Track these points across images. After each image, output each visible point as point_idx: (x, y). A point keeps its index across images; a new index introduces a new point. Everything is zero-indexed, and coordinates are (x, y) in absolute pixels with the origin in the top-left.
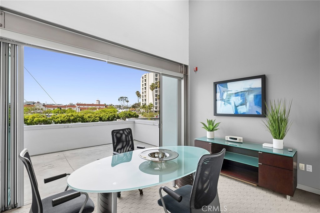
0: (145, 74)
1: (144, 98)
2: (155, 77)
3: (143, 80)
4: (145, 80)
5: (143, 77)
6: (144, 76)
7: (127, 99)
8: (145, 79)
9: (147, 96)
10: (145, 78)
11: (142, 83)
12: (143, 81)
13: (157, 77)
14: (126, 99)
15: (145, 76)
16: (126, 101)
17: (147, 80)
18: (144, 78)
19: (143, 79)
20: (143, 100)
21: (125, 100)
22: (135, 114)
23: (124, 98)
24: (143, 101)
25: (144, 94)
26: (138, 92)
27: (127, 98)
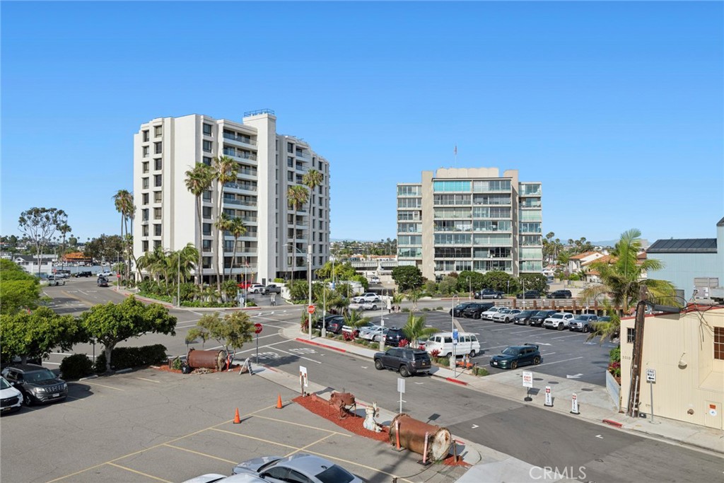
0: (158, 122)
1: (152, 221)
2: (202, 136)
3: (146, 144)
4: (158, 147)
5: (146, 132)
6: (150, 126)
7: (65, 219)
8: (159, 139)
9: (166, 213)
10: (157, 135)
11: (138, 159)
12: (145, 148)
13: (208, 138)
14: (61, 217)
15: (157, 127)
16: (59, 228)
17: (166, 147)
18: (151, 135)
19: (146, 139)
20: (145, 226)
21: (55, 221)
22: (160, 316)
23: (51, 216)
24: (146, 234)
25: (152, 205)
26: (125, 193)
27: (61, 212)
